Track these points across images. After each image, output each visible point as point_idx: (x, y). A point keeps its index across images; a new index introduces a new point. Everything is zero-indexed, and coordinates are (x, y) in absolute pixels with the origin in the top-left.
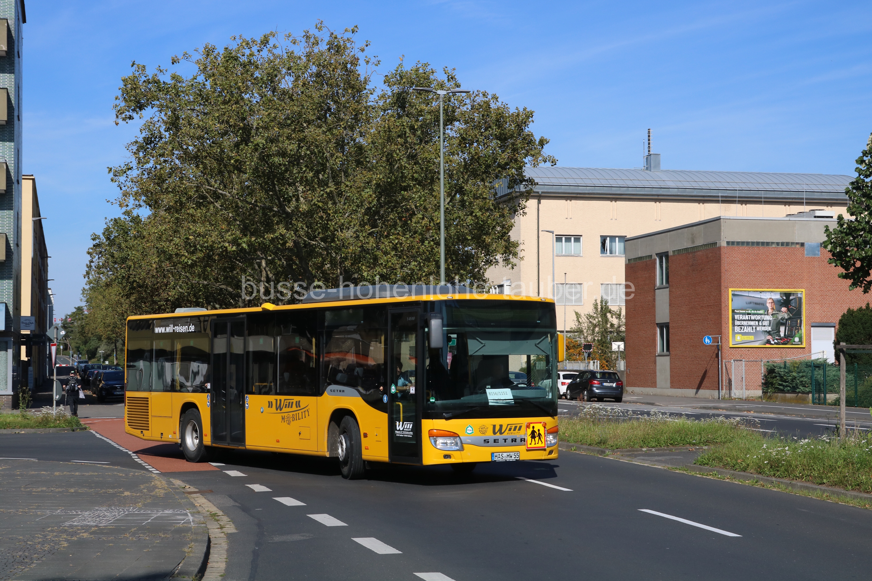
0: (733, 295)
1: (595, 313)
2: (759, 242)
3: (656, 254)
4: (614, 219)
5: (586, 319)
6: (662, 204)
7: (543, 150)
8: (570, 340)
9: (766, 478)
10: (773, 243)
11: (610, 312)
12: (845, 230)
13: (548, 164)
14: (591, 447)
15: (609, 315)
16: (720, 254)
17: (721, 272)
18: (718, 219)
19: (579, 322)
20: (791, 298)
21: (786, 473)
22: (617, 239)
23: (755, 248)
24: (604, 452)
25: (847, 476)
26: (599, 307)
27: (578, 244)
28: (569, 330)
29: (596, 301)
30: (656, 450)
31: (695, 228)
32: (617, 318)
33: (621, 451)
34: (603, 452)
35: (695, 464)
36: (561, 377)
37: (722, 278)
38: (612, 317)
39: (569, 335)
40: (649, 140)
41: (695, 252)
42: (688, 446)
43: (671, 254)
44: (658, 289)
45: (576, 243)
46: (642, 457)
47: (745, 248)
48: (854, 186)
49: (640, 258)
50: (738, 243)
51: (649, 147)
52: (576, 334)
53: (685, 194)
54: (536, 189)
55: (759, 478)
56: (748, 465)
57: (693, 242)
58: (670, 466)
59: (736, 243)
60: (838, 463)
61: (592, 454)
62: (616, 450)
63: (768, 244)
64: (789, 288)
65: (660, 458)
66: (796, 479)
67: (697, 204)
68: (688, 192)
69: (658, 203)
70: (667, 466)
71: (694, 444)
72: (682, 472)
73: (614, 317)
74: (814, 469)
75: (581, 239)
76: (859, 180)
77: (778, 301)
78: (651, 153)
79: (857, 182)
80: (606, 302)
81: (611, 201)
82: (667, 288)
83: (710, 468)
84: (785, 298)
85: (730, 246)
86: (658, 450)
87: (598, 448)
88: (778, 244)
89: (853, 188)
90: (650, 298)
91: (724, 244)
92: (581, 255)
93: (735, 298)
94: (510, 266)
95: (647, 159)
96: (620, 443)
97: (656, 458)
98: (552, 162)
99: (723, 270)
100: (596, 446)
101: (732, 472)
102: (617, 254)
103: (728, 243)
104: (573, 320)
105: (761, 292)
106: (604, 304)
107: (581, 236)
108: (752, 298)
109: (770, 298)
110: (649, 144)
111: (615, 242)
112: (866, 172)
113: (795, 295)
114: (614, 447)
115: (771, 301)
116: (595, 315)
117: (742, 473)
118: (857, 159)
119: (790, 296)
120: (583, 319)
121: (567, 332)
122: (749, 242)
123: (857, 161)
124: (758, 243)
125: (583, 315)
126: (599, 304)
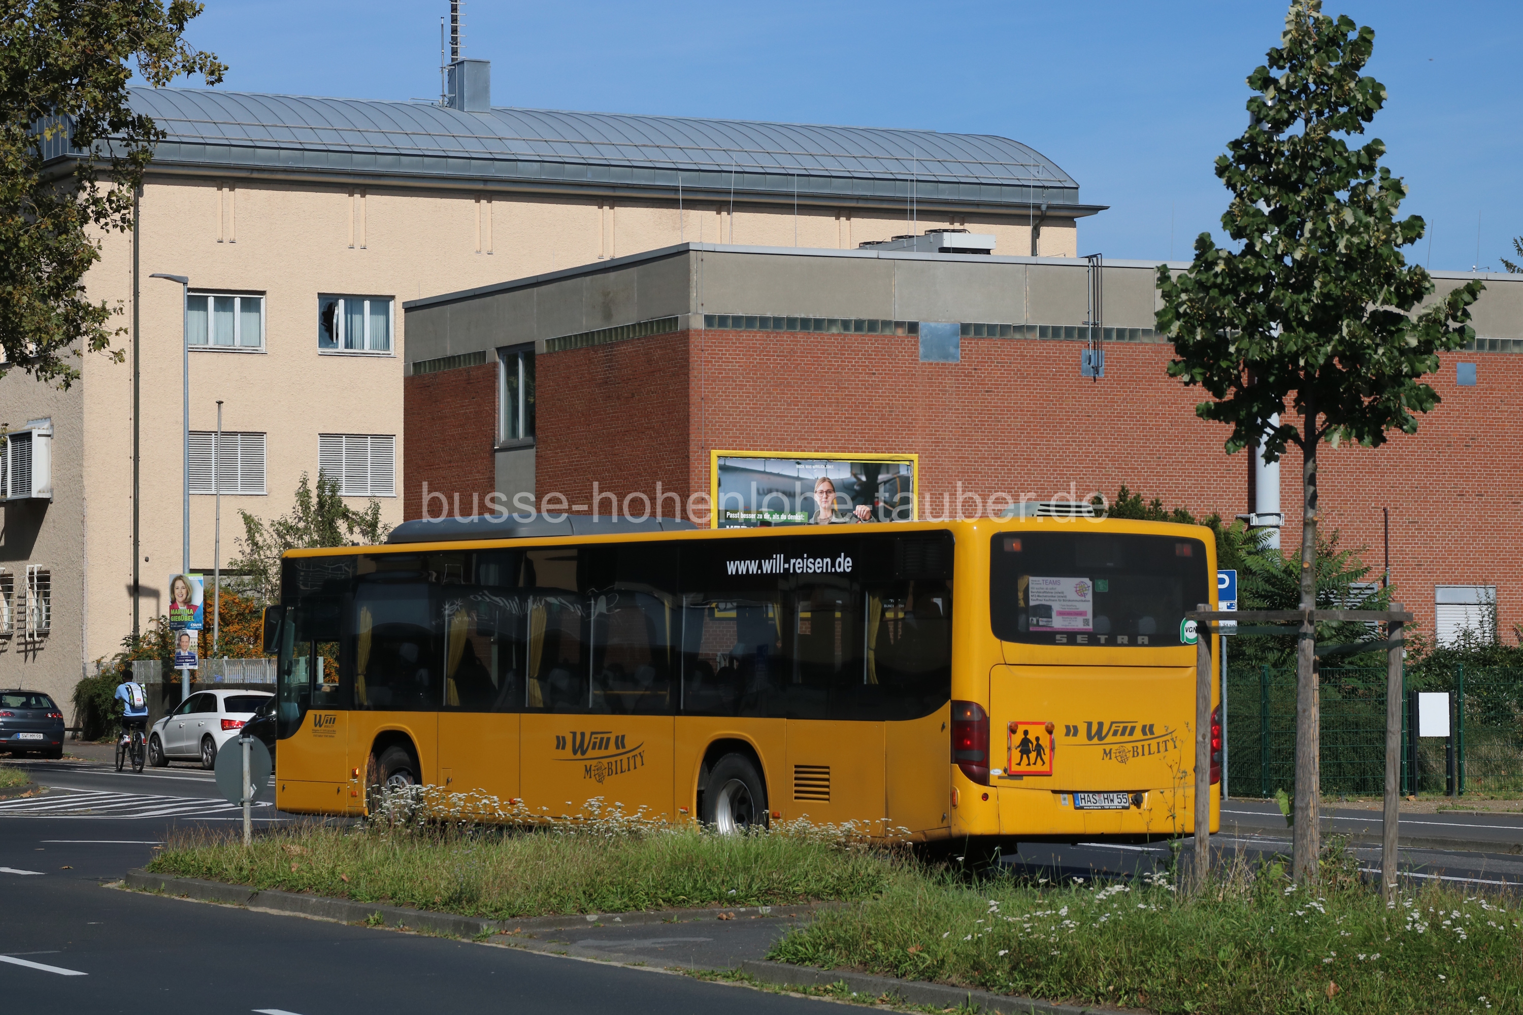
0: (723, 469)
1: (300, 519)
2: (795, 320)
3: (499, 350)
4: (357, 247)
5: (275, 536)
6: (497, 204)
7: (183, 35)
8: (228, 598)
9: (1003, 998)
10: (832, 322)
11: (345, 515)
12: (1219, 280)
13: (199, 80)
14: (431, 914)
15: (342, 526)
16: (687, 352)
17: (688, 404)
18: (682, 251)
19: (256, 544)
20: (882, 477)
21: (1064, 984)
22: (367, 304)
23: (785, 336)
24: (477, 929)
25: (1255, 991)
26: (314, 500)
27: (253, 316)
28: (226, 567)
29: (304, 483)
30: (625, 920)
31: (612, 275)
32: (364, 533)
33: (525, 925)
34: (471, 928)
35: (771, 958)
36: (221, 705)
37: (692, 421)
38: (351, 530)
39: (226, 580)
40: (454, 19)
41: (612, 345)
42: (715, 906)
43: (541, 348)
44: (501, 450)
45: (246, 314)
46: (590, 942)
47: (757, 336)
48: (1242, 152)
49: (450, 360)
50: (737, 321)
51: (454, 40)
52: (247, 579)
53: (560, 178)
54: (160, 152)
55: (981, 999)
56: (943, 961)
57: (608, 316)
58: (692, 968)
59: (730, 322)
60: (1221, 954)
61: (437, 933)
62: (510, 921)
63: (818, 324)
64: (876, 451)
65: (648, 943)
66: (1097, 1002)
67: (594, 208)
68: (569, 174)
69: (484, 202)
70: (684, 965)
71: (732, 901)
72: (738, 984)
73: (357, 529)
74: (1148, 971)
75: (263, 302)
76: (1258, 134)
77: (846, 487)
78: (460, 57)
79: (1252, 140)
80: (334, 489)
81: (351, 195)
82: (531, 447)
83: (823, 971)
84: (864, 478)
85: (715, 328)
86: (632, 919)
87: (452, 917)
88: (846, 324)
89: (1239, 159)
90: (478, 476)
91: (697, 323)
92: (263, 349)
93: (728, 478)
94: (60, 379)
95: (451, 74)
96: (520, 900)
97: (636, 944)
98: (212, 73)
99: (694, 398)
100: (446, 909)
101: (895, 981)
102: (367, 349)
103: (709, 319)
104: (237, 539)
105: (798, 461)
106: (328, 493)
107: (263, 293)
108: (772, 478)
109: (824, 480)
110: (454, 30)
111: (362, 312)
112: (1279, 111)
113: (892, 471)
114: (505, 913)
115: (825, 486)
116: (301, 525)
117: (926, 986)
118: (1251, 73)
119: (878, 473)
120: (267, 536)
121: (223, 572)
122: (768, 319)
123: (1251, 80)
124: (791, 322)
125: (266, 524)
126: (314, 493)
